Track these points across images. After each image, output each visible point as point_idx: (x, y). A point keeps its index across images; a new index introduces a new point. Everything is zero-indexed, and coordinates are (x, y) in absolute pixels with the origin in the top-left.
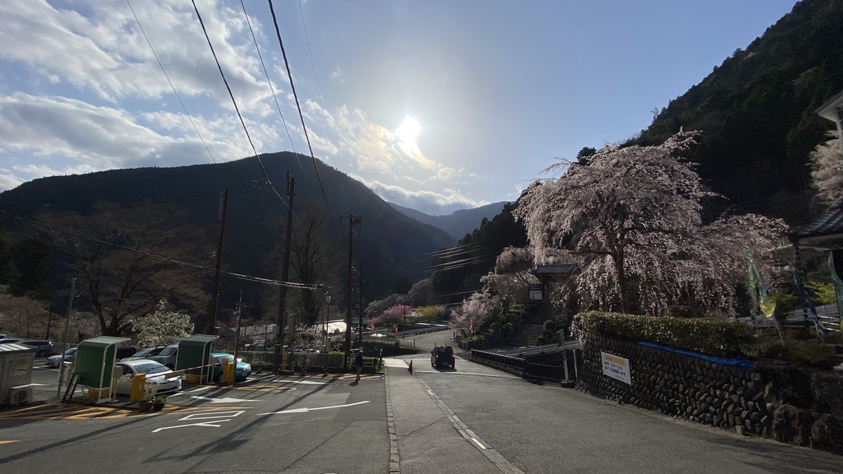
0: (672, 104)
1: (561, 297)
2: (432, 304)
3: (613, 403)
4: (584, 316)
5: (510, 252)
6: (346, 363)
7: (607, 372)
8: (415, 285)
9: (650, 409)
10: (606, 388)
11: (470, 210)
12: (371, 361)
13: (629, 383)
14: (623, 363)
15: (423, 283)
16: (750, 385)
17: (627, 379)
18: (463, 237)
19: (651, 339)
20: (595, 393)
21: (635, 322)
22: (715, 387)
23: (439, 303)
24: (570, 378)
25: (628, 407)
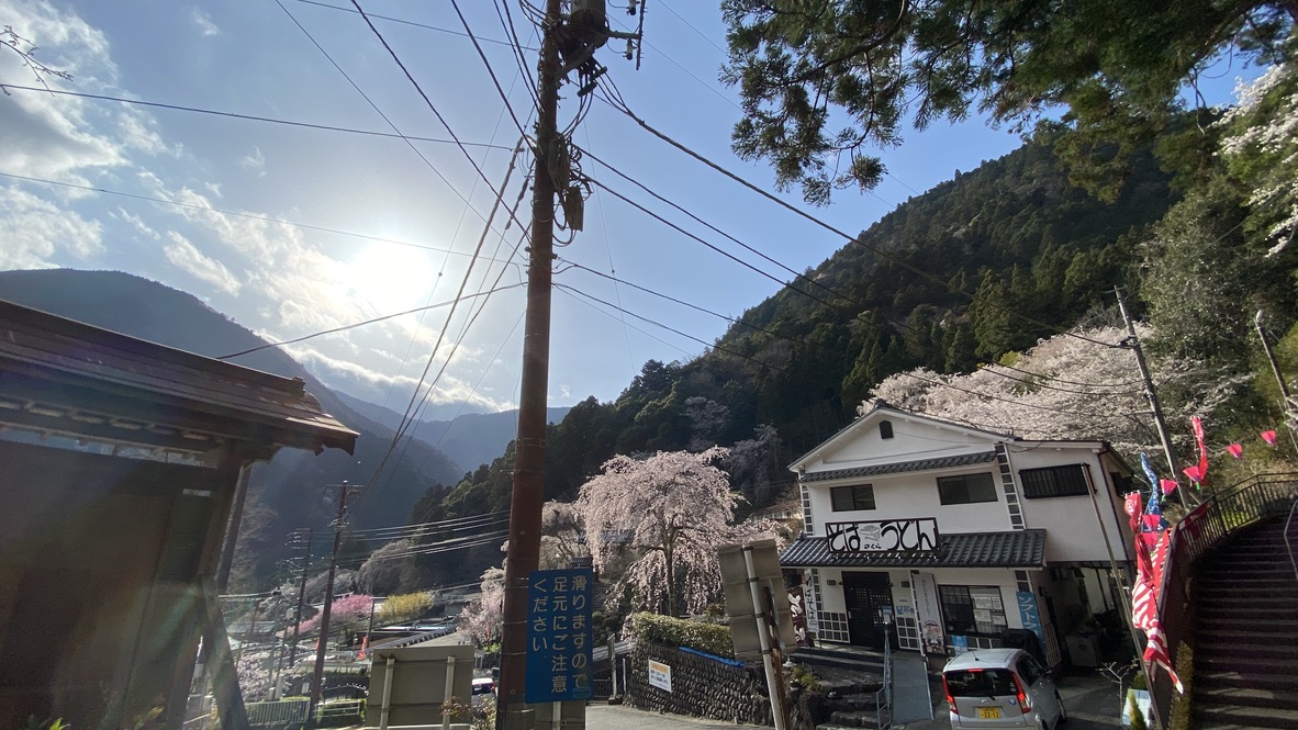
0: (747, 313)
1: (615, 595)
2: (410, 591)
3: (657, 713)
4: (636, 618)
5: (551, 509)
6: (311, 714)
7: (653, 682)
8: (377, 552)
9: (684, 714)
10: (651, 699)
11: (484, 416)
12: (356, 705)
13: (670, 690)
14: (665, 670)
15: (394, 548)
16: (744, 681)
17: (668, 687)
18: (474, 469)
19: (687, 645)
20: (642, 706)
21: (677, 627)
22: (726, 686)
23: (425, 587)
24: (618, 693)
25: (668, 715)
